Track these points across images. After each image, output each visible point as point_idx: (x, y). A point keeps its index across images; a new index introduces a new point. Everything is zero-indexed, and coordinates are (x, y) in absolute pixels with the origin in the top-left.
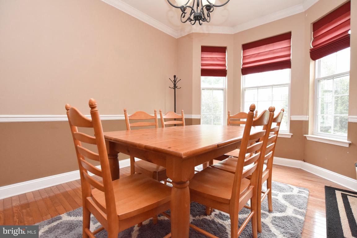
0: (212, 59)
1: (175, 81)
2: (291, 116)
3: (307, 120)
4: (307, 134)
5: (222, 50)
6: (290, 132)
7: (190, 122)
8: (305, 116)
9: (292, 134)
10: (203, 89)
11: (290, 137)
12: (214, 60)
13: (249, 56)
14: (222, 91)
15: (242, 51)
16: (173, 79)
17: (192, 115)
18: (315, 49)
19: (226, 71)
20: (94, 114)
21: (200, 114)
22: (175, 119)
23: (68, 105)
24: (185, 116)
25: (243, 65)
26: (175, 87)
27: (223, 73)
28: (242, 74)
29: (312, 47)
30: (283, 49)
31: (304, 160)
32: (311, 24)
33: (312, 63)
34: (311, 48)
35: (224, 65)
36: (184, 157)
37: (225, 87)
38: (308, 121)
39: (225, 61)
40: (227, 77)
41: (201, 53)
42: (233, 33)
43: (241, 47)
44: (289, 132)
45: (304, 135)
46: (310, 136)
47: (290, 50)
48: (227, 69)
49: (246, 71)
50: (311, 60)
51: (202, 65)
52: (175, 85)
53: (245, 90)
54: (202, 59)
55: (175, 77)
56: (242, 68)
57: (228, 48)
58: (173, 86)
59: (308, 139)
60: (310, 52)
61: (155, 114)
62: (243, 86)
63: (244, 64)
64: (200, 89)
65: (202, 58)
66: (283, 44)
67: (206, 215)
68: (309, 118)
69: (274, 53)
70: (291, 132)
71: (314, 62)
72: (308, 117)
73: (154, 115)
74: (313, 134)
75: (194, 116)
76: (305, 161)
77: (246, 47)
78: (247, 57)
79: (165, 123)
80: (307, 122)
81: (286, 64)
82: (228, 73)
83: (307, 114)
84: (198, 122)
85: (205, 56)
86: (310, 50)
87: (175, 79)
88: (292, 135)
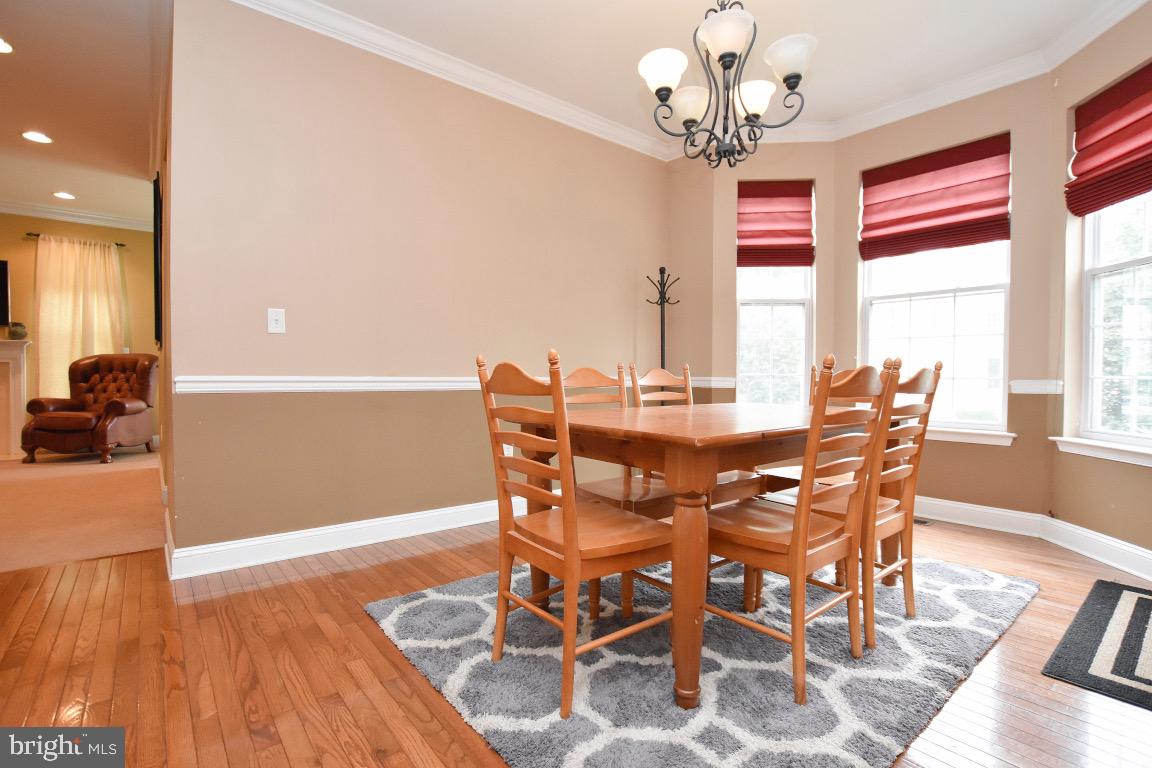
0: (770, 217)
1: (662, 284)
2: (1012, 382)
3: (1059, 392)
4: (1060, 434)
5: (800, 189)
6: (1010, 429)
7: (704, 396)
8: (1054, 382)
9: (1014, 435)
10: (743, 304)
11: (1008, 443)
12: (775, 221)
13: (881, 206)
14: (801, 307)
15: (862, 190)
16: (657, 277)
17: (713, 378)
18: (1081, 183)
19: (813, 249)
20: (554, 375)
21: (733, 374)
22: (663, 389)
23: (481, 357)
24: (693, 382)
25: (864, 231)
26: (663, 299)
27: (801, 255)
28: (860, 258)
29: (1074, 178)
30: (986, 183)
31: (1050, 512)
32: (1069, 109)
33: (1073, 224)
34: (1069, 179)
35: (807, 234)
36: (699, 445)
37: (809, 297)
38: (1063, 395)
39: (809, 220)
40: (814, 267)
41: (739, 202)
42: (833, 140)
43: (857, 178)
44: (1005, 428)
45: (1051, 438)
46: (1068, 439)
47: (1006, 184)
48: (814, 244)
49: (872, 248)
50: (1070, 215)
51: (741, 235)
52: (662, 294)
53: (871, 304)
54: (741, 218)
55: (662, 271)
56: (860, 239)
57: (817, 183)
58: (656, 297)
59: (1062, 448)
60: (1066, 192)
61: (620, 373)
62: (863, 291)
63: (867, 228)
64: (735, 302)
65: (741, 216)
66: (988, 168)
67: (744, 610)
68: (1063, 386)
69: (958, 195)
70: (1011, 426)
71: (1078, 220)
72: (1062, 383)
73: (617, 378)
74: (1078, 436)
75: (717, 382)
76: (1052, 516)
77: (873, 178)
78: (875, 207)
79: (643, 397)
80: (1058, 399)
81: (995, 228)
82: (818, 254)
83: (1059, 376)
84: (730, 395)
85: (748, 210)
86: (1066, 186)
87: (662, 278)
88: (1015, 439)
